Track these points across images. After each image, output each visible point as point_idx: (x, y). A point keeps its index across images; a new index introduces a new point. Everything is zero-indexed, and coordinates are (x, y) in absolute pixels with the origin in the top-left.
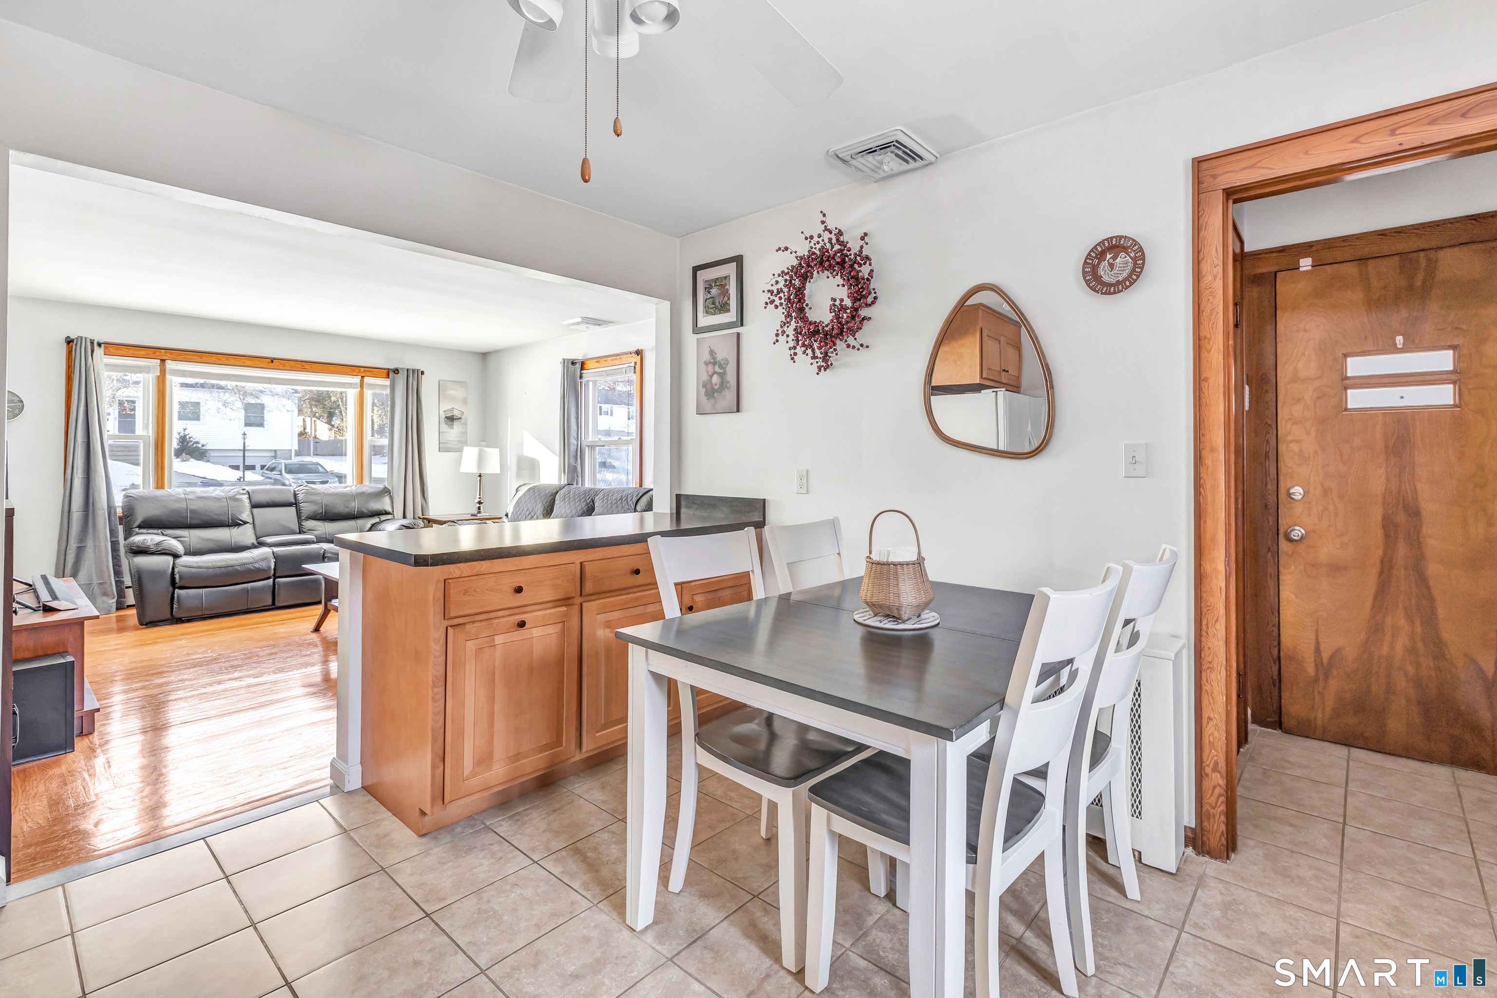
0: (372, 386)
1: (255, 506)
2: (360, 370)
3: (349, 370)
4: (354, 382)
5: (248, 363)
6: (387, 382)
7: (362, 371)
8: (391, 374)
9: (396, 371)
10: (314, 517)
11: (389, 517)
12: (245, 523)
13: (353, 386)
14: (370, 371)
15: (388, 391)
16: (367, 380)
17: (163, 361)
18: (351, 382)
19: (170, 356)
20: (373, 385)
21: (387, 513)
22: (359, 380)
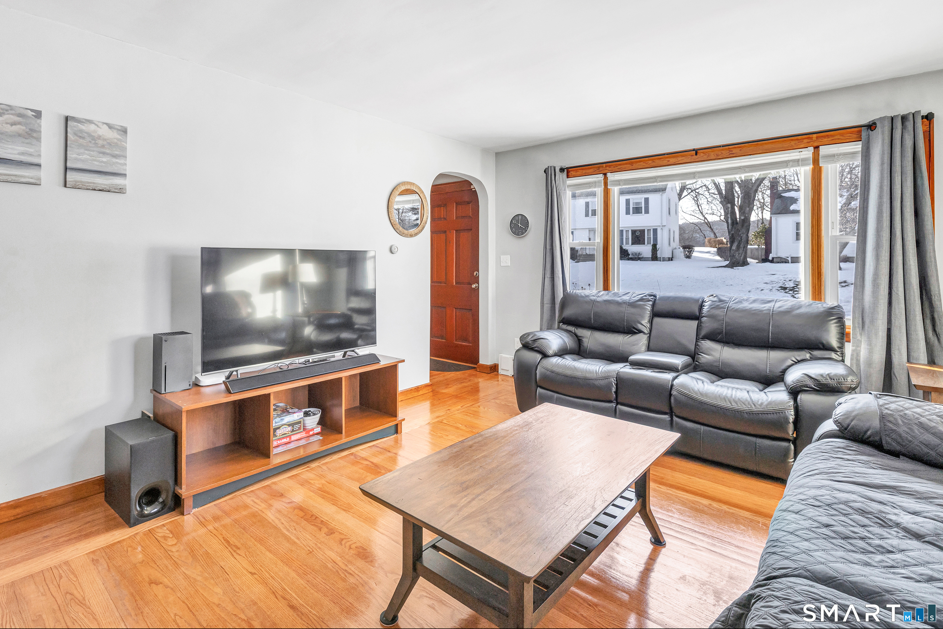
0: (832, 157)
1: (655, 314)
2: (812, 138)
3: (793, 143)
4: (802, 157)
5: (672, 160)
6: (857, 147)
7: (814, 138)
8: (864, 134)
9: (871, 126)
10: (713, 337)
11: (833, 355)
12: (640, 332)
13: (800, 162)
14: (828, 136)
15: (858, 161)
16: (824, 150)
17: (605, 174)
18: (798, 157)
19: (610, 169)
20: (834, 156)
21: (831, 349)
22: (811, 153)
